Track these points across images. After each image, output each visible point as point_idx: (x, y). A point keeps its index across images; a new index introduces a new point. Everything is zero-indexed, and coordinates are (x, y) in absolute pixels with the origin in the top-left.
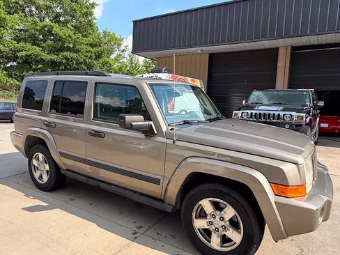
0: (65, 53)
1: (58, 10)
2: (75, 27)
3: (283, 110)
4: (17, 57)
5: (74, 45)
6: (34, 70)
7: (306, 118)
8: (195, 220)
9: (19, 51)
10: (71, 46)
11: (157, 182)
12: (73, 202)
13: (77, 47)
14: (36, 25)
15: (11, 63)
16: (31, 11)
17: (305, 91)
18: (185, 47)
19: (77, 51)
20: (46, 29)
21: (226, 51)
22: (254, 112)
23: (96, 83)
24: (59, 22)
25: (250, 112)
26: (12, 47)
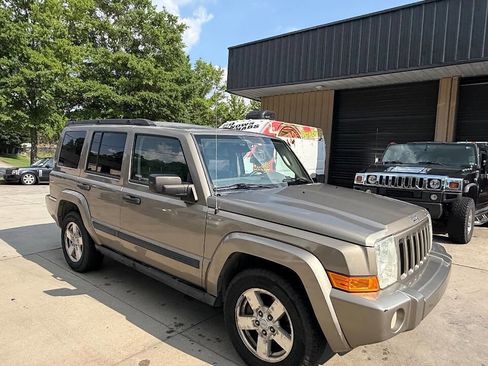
0: (143, 93)
1: (136, 37)
2: (158, 58)
3: (429, 173)
4: (83, 100)
5: (155, 82)
6: (103, 116)
7: (465, 185)
8: (239, 318)
9: (85, 92)
10: (151, 83)
11: (195, 264)
12: (107, 288)
13: (159, 84)
14: (108, 58)
15: (76, 107)
16: (104, 39)
17: (468, 145)
18: (299, 81)
19: (159, 90)
20: (120, 62)
21: (360, 86)
22: (385, 175)
23: (136, 135)
24: (136, 52)
25: (379, 174)
26: (77, 88)
